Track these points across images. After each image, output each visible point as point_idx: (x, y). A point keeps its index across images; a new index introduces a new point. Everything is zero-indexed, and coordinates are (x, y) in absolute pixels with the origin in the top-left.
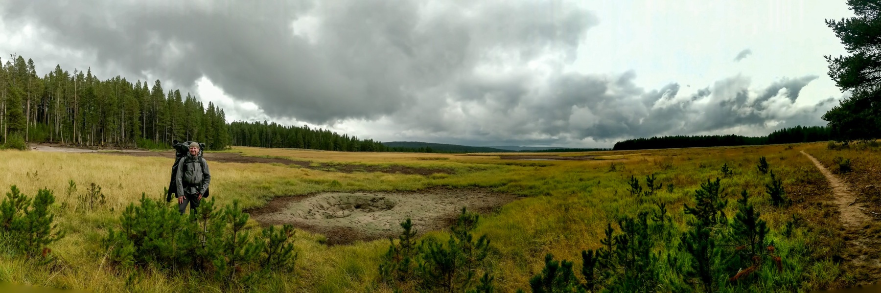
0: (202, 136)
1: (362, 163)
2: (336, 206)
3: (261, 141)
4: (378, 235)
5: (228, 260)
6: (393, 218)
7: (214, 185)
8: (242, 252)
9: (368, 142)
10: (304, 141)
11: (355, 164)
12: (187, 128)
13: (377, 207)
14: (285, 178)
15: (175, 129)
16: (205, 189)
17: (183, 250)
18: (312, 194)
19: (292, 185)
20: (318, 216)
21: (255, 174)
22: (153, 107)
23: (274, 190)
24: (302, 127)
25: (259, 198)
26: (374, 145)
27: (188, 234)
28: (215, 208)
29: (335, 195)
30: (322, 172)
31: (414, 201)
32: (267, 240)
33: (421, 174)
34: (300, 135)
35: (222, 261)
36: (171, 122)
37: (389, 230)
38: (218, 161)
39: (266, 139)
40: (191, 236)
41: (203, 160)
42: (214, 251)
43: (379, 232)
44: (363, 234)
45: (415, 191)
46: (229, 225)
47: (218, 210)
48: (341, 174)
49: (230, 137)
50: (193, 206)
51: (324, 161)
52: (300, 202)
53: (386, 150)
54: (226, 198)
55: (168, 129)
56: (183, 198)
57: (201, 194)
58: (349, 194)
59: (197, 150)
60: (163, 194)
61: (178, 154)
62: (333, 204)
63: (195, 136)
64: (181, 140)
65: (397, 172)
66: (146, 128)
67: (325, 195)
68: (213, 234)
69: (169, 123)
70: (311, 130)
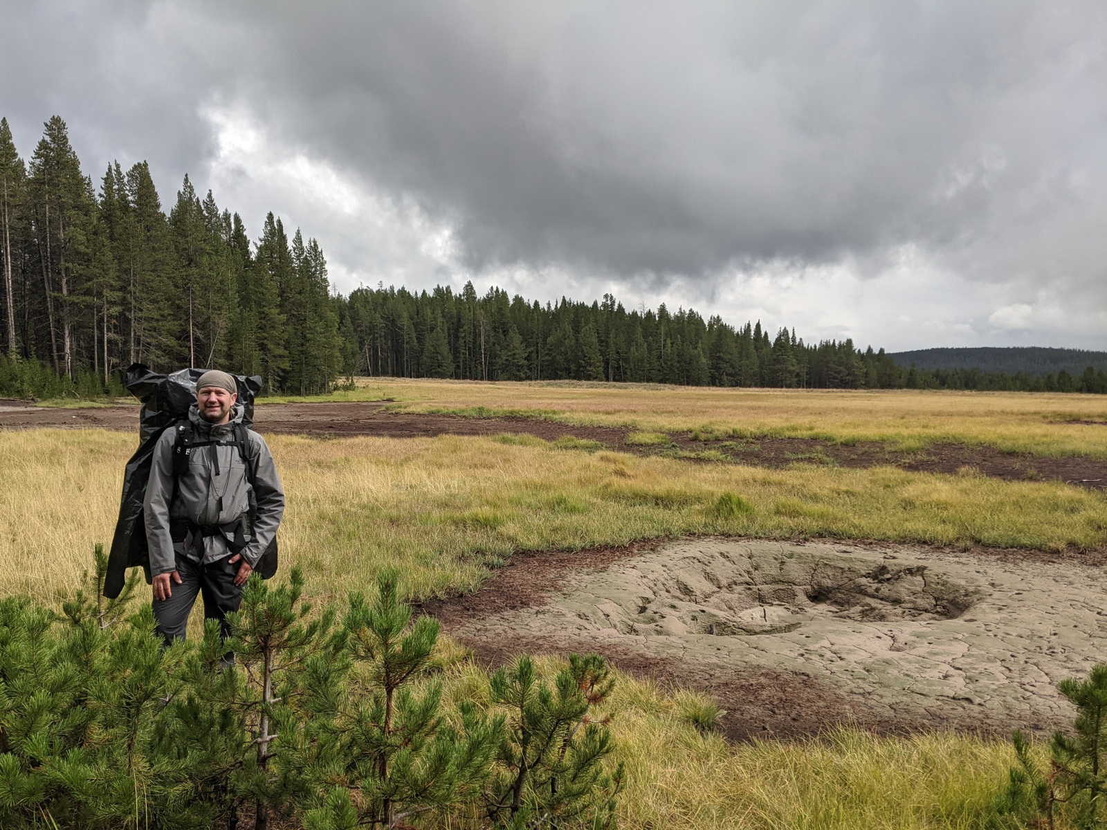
0: (248, 342)
1: (816, 431)
2: (739, 589)
3: (456, 357)
4: (923, 717)
5: (363, 800)
6: (975, 651)
7: (296, 520)
8: (420, 766)
9: (835, 353)
10: (602, 353)
11: (793, 434)
12: (187, 312)
13: (896, 602)
14: (547, 487)
15: (138, 320)
16: (263, 543)
17: (178, 781)
18: (646, 544)
19: (573, 510)
20: (674, 623)
21: (442, 474)
22: (41, 230)
23: (511, 529)
24: (595, 304)
25: (462, 558)
26: (856, 363)
27: (196, 716)
28: (305, 610)
29: (733, 548)
30: (677, 465)
31: (1059, 590)
32: (511, 715)
33: (1076, 481)
34: (590, 335)
35: (340, 809)
36: (123, 289)
37: (969, 700)
38: (309, 434)
39: (474, 351)
40: (212, 724)
41: (253, 435)
42: (307, 775)
43: (926, 702)
44: (859, 705)
45: (1056, 552)
46: (362, 668)
47: (315, 616)
48: (745, 471)
49: (348, 345)
50: (213, 610)
51: (679, 423)
52: (604, 570)
53: (903, 380)
54: (342, 568)
55: (110, 317)
56: (172, 579)
57: (250, 563)
58: (787, 547)
59: (228, 399)
60: (93, 573)
61: (149, 414)
62: (724, 582)
63: (218, 344)
64: (164, 360)
65: (963, 469)
66: (17, 315)
67: (696, 548)
68: (301, 704)
69: (117, 295)
70: (628, 311)
